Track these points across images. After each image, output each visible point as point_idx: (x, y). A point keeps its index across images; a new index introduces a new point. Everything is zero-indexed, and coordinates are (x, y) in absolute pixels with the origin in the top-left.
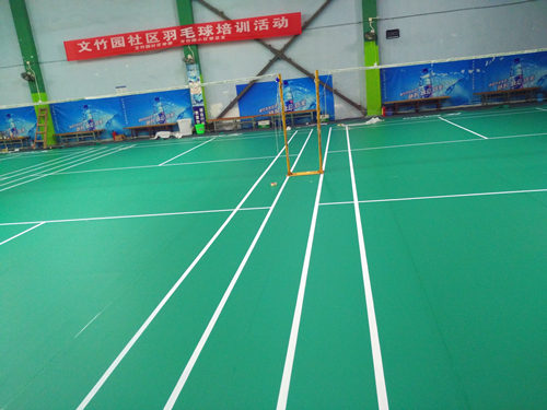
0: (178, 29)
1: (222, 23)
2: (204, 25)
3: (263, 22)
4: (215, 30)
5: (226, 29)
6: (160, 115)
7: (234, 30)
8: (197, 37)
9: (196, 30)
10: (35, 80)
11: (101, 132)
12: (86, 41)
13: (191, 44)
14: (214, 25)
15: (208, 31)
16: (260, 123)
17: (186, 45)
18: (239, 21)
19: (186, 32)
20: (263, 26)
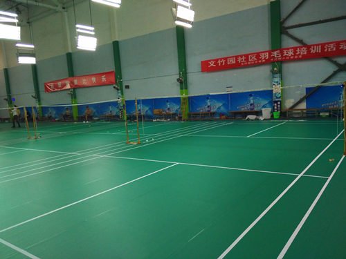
0: (270, 52)
3: (332, 46)
4: (295, 52)
6: (251, 105)
7: (309, 51)
8: (282, 57)
9: (282, 53)
10: (183, 83)
11: (214, 113)
12: (213, 60)
13: (278, 61)
14: (295, 49)
15: (291, 53)
16: (321, 114)
17: (274, 62)
19: (275, 54)
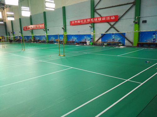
0: (90, 19)
1: (99, 18)
2: (95, 18)
3: (109, 18)
4: (98, 19)
5: (100, 19)
6: (85, 39)
7: (102, 19)
8: (94, 21)
9: (94, 19)
11: (74, 42)
12: (73, 21)
13: (92, 23)
14: (98, 18)
15: (96, 20)
17: (91, 23)
18: (103, 17)
19: (92, 20)
20: (108, 18)
